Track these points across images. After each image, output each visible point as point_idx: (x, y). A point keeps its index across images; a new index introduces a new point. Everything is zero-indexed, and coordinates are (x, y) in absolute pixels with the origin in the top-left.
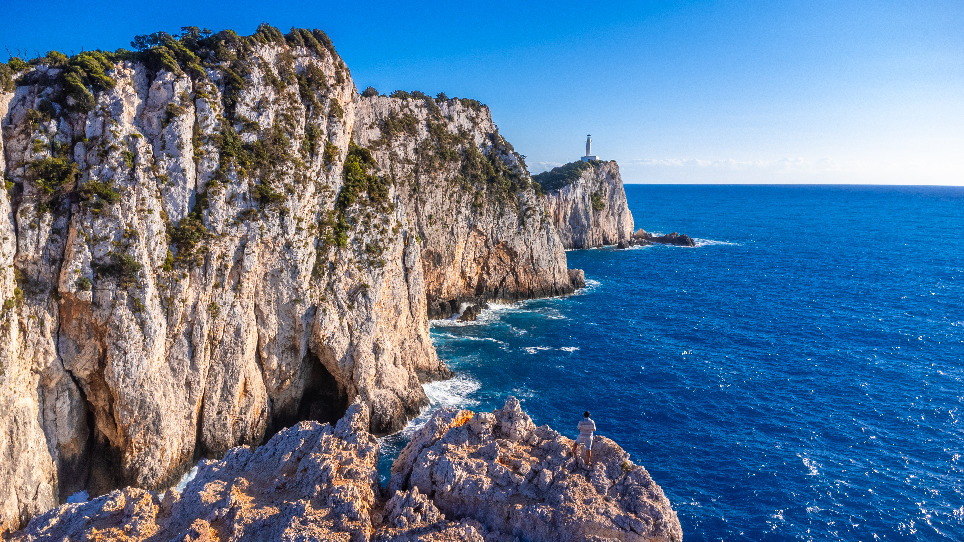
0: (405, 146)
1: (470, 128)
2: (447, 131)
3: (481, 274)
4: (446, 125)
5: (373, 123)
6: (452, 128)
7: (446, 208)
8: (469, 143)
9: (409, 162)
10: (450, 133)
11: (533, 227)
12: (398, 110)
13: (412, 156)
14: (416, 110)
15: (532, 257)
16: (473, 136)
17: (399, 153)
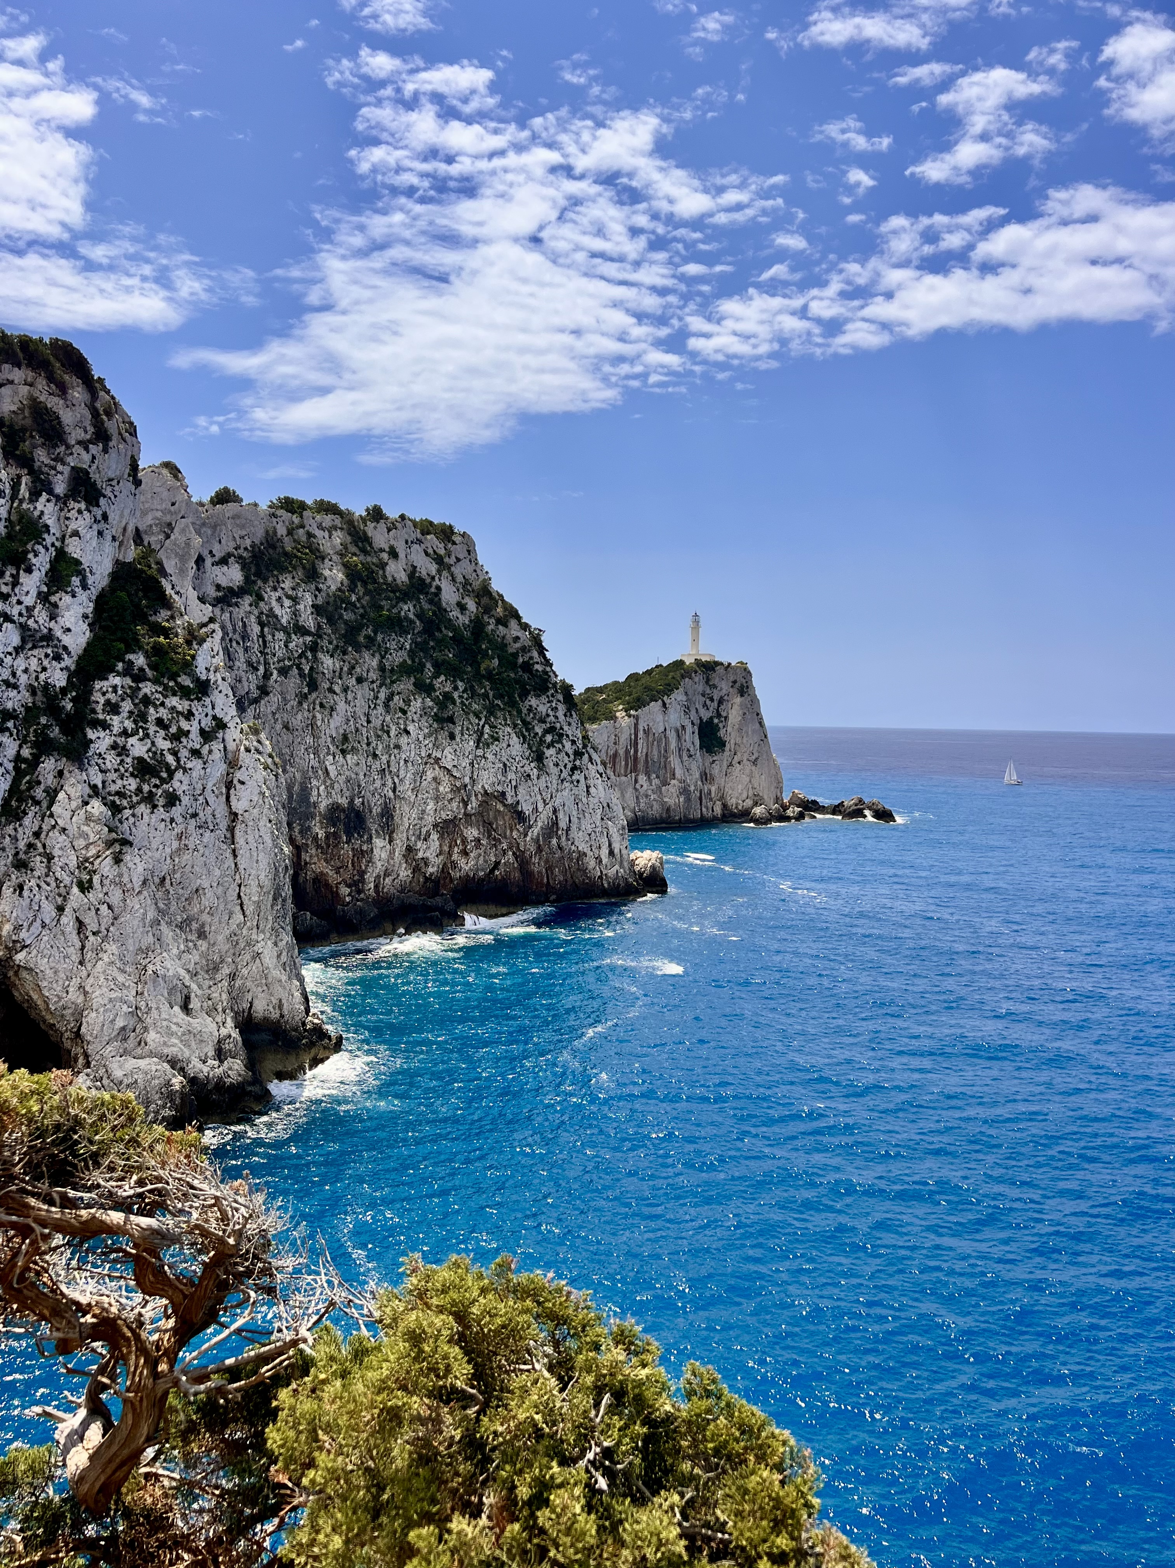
0: (295, 600)
1: (434, 573)
2: (384, 577)
3: (450, 854)
4: (383, 565)
5: (229, 555)
6: (397, 572)
7: (376, 722)
8: (431, 602)
9: (302, 631)
10: (390, 579)
11: (557, 765)
12: (282, 531)
13: (308, 620)
14: (319, 533)
15: (555, 823)
16: (439, 588)
17: (278, 611)
